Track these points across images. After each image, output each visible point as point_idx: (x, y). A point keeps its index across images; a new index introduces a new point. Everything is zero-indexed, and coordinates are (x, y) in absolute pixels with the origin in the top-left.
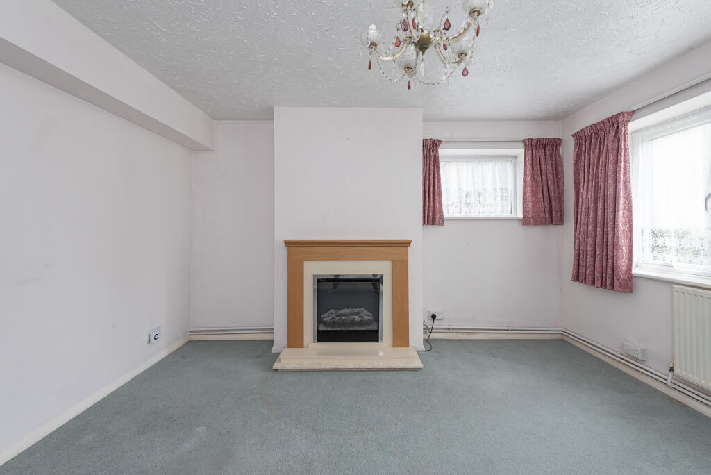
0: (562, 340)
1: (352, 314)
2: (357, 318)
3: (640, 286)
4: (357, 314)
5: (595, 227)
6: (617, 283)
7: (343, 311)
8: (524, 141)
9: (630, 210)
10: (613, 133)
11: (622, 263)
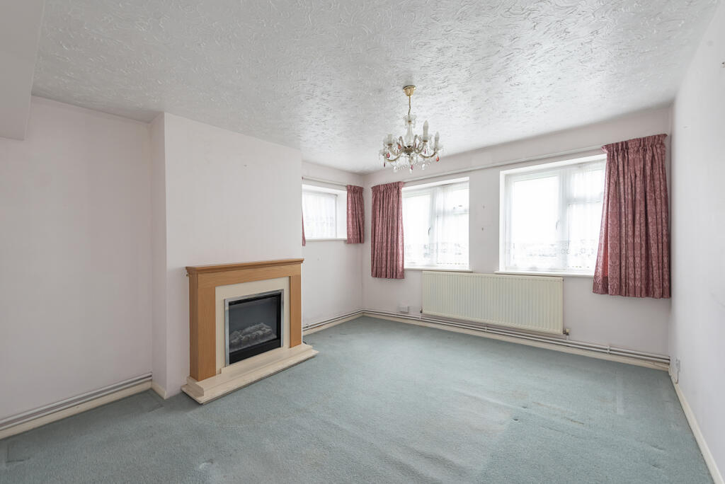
0: (363, 316)
1: (254, 331)
2: (260, 333)
3: (407, 274)
4: (260, 329)
5: (387, 244)
6: (398, 274)
7: (248, 330)
8: (347, 187)
9: (403, 235)
10: (395, 192)
11: (401, 263)
